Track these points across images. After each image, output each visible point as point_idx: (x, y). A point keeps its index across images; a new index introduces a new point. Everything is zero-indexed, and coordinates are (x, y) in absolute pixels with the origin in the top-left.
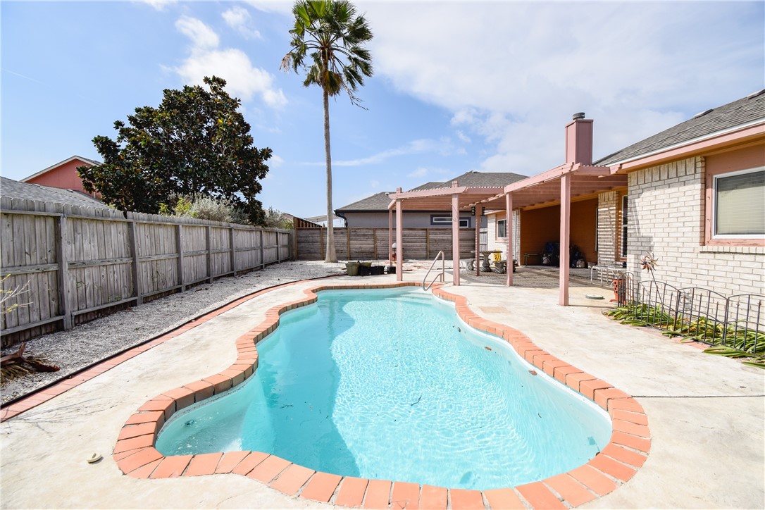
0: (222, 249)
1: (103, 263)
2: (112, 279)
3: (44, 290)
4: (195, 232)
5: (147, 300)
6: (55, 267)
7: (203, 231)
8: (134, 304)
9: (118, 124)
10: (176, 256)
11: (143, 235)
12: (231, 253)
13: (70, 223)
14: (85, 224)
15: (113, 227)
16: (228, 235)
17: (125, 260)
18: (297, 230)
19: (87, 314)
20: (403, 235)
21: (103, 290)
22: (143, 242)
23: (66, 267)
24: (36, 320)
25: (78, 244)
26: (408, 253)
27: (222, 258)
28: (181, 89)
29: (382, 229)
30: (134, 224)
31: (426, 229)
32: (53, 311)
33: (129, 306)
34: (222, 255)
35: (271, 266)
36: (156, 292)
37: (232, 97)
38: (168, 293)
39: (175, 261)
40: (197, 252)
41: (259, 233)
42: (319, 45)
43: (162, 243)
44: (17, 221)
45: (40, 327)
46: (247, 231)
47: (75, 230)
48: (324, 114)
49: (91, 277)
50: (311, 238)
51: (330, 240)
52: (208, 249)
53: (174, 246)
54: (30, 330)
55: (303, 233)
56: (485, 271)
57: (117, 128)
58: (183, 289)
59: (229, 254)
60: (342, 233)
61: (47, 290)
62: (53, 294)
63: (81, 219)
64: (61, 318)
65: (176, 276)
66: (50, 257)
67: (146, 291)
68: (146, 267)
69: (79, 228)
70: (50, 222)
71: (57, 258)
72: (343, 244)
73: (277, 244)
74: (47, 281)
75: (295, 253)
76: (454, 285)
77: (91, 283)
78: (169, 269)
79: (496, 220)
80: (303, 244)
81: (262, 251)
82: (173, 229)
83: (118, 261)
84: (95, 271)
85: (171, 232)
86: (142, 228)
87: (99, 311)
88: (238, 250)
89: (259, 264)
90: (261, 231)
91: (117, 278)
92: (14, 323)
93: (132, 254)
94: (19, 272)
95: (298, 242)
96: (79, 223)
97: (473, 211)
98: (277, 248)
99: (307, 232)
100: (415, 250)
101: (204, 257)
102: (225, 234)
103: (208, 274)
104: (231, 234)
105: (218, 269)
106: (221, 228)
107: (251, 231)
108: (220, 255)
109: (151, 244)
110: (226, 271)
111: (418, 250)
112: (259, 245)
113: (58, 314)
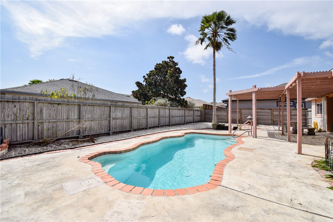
0: (165, 116)
1: (122, 118)
2: (125, 123)
3: (106, 124)
4: (154, 110)
5: (135, 130)
6: (109, 119)
7: (158, 110)
8: (130, 131)
9: (144, 77)
10: (146, 117)
11: (135, 111)
12: (170, 117)
13: (114, 108)
14: (118, 108)
15: (126, 109)
16: (169, 111)
17: (129, 118)
18: (205, 109)
19: (117, 132)
20: (257, 112)
21: (122, 126)
22: (135, 113)
23: (111, 119)
24: (103, 132)
25: (116, 113)
26: (260, 121)
27: (165, 119)
28: (161, 63)
29: (245, 109)
30: (132, 108)
31: (271, 109)
32: (108, 130)
33: (129, 131)
34: (166, 118)
35: (190, 124)
36: (138, 128)
37: (176, 62)
38: (143, 129)
39: (146, 119)
40: (154, 117)
41: (184, 111)
42: (212, 32)
43: (141, 113)
44: (101, 107)
45: (104, 133)
46: (178, 110)
47: (115, 109)
48: (213, 60)
49: (119, 122)
50: (210, 113)
51: (214, 114)
52: (159, 116)
53: (146, 114)
54: (102, 134)
55: (207, 111)
56: (293, 133)
57: (143, 78)
58: (148, 128)
59: (168, 118)
60: (224, 111)
61: (107, 124)
62: (108, 126)
63: (117, 107)
64: (109, 132)
65: (146, 124)
66: (108, 116)
67: (135, 128)
68: (136, 121)
69: (116, 109)
70: (109, 107)
71: (110, 117)
72: (225, 115)
73: (194, 115)
74: (107, 122)
75: (203, 119)
76: (253, 137)
77: (118, 124)
78: (144, 121)
79: (316, 104)
80: (206, 115)
81: (185, 117)
82: (146, 109)
83: (127, 118)
84: (120, 121)
85: (145, 110)
86: (135, 109)
87: (120, 132)
88: (172, 117)
89: (183, 122)
90: (185, 110)
91: (126, 123)
92: (98, 132)
93: (131, 116)
94: (100, 119)
95: (205, 114)
96: (116, 107)
97: (279, 99)
98: (194, 116)
99: (209, 110)
100: (264, 120)
101: (157, 119)
102: (167, 111)
103: (159, 125)
104: (170, 111)
105: (164, 123)
106: (165, 109)
107: (180, 110)
108: (165, 118)
109: (138, 113)
110: (167, 124)
111: (266, 120)
112: (183, 115)
113: (109, 131)
